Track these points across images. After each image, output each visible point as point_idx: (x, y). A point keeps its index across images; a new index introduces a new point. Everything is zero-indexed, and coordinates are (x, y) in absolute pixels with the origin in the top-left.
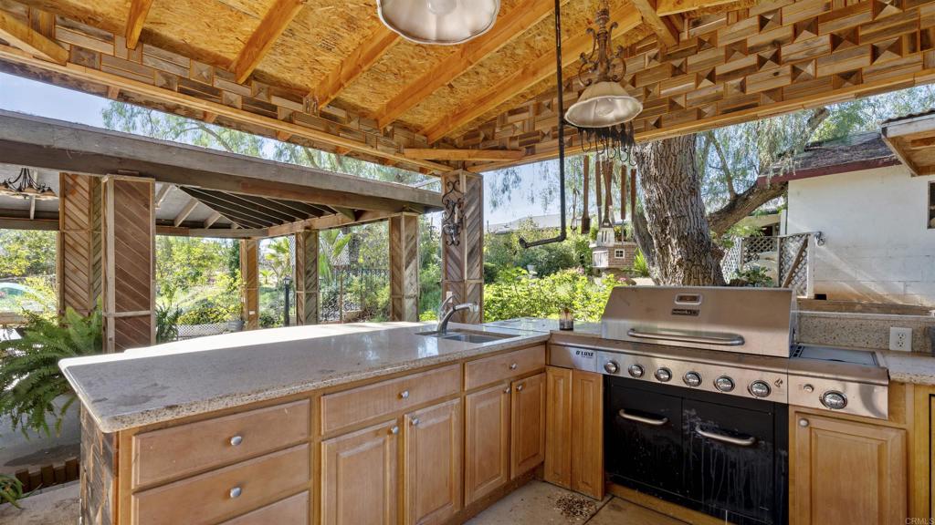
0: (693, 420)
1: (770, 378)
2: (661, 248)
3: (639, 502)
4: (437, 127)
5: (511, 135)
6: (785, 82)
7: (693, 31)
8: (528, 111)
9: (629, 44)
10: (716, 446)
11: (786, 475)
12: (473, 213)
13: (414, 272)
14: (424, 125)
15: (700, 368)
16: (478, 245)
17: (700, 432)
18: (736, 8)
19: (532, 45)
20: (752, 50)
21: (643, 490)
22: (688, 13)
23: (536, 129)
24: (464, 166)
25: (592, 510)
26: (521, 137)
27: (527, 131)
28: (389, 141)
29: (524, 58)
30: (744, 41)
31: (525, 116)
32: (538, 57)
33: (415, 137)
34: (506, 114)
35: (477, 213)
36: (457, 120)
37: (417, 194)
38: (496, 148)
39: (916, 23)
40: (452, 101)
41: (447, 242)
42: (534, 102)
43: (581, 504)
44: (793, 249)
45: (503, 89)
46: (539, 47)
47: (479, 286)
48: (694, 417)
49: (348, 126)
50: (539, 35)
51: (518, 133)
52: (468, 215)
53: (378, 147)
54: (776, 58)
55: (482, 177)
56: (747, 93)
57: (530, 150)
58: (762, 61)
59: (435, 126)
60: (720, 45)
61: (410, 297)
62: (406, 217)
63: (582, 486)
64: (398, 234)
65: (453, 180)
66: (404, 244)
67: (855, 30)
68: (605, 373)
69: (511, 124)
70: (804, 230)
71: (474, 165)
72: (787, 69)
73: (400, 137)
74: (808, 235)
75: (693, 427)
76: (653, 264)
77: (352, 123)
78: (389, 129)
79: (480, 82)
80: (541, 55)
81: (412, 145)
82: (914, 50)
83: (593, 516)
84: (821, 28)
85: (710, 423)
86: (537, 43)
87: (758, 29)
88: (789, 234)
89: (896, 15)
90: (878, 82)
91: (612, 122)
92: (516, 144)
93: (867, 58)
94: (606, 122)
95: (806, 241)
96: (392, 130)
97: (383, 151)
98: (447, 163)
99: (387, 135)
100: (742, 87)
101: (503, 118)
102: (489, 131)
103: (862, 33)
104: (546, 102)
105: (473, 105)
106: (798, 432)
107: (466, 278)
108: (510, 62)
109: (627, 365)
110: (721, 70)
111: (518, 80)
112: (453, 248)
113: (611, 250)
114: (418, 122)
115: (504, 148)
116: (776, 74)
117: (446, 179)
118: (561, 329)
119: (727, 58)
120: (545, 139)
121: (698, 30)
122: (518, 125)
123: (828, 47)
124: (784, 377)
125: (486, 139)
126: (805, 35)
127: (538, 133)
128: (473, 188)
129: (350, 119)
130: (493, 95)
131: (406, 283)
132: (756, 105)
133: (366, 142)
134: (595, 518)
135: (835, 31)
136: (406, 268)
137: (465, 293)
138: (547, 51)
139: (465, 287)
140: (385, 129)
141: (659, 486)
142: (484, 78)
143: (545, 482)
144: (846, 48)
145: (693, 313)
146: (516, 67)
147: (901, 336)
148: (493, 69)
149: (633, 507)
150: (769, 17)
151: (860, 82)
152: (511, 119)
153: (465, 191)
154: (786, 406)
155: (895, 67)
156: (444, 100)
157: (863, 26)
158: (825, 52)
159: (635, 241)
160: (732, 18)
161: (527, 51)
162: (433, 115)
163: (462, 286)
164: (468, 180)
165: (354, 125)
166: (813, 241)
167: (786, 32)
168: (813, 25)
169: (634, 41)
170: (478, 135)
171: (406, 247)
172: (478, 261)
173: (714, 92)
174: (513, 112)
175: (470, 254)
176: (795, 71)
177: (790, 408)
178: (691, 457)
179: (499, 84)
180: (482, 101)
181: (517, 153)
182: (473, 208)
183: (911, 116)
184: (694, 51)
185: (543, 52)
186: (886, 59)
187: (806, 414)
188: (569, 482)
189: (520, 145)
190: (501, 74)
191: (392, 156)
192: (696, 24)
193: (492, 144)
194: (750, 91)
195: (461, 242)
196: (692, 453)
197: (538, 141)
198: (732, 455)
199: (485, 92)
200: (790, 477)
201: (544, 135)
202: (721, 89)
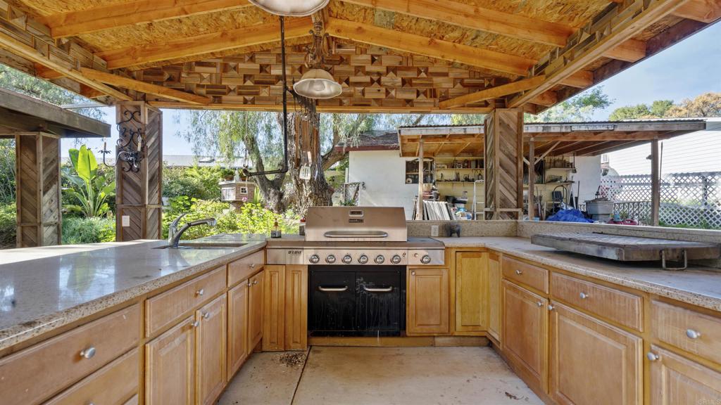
0: (361, 284)
1: (400, 253)
2: (298, 186)
3: (328, 344)
4: (120, 56)
5: (198, 83)
6: (383, 96)
7: (338, 50)
8: (215, 66)
9: (298, 43)
10: (374, 295)
11: (405, 303)
12: (153, 144)
13: (55, 199)
14: (103, 49)
15: (366, 252)
16: (157, 173)
17: (367, 289)
18: (361, 46)
19: (235, 17)
20: (368, 73)
21: (333, 335)
22: (336, 38)
23: (223, 84)
24: (144, 98)
25: (304, 357)
26: (208, 87)
27: (214, 82)
28: (64, 54)
29: (225, 25)
30: (364, 67)
31: (213, 70)
32: (236, 28)
33: (95, 59)
34: (194, 63)
35: (156, 145)
36: (147, 55)
37: (65, 117)
38: (182, 90)
39: (432, 85)
40: (145, 36)
41: (123, 169)
42: (221, 61)
43: (296, 356)
44: (351, 191)
45: (202, 43)
46: (240, 22)
47: (157, 211)
48: (362, 282)
49: (11, 22)
50: (243, 13)
51: (205, 83)
52: (149, 145)
53: (51, 56)
54: (379, 81)
55: (162, 113)
56: (366, 97)
57: (217, 99)
58: (372, 82)
59: (119, 54)
60: (352, 64)
61: (49, 225)
62: (44, 138)
63: (292, 345)
64: (31, 156)
65: (132, 110)
66: (41, 168)
67: (411, 79)
68: (310, 264)
69: (199, 73)
70: (356, 181)
71: (157, 100)
72: (383, 89)
73: (76, 53)
74: (359, 183)
75: (362, 288)
76: (269, 199)
77: (16, 20)
78: (64, 41)
79: (180, 29)
80: (239, 27)
81: (89, 65)
82: (431, 97)
83: (306, 361)
84: (398, 72)
85: (371, 284)
86: (239, 18)
87: (370, 62)
88: (350, 182)
89: (424, 78)
90: (420, 108)
91: (318, 96)
92: (203, 91)
93: (415, 95)
94: (314, 95)
95: (358, 187)
96: (68, 44)
97: (56, 63)
98: (126, 91)
99: (61, 46)
100: (363, 93)
101: (190, 64)
102: (174, 73)
103: (414, 82)
104: (232, 64)
105: (167, 47)
106: (411, 279)
107: (147, 203)
108: (213, 23)
109: (324, 257)
110: (353, 79)
111: (214, 41)
112: (131, 175)
113: (237, 186)
114: (98, 44)
115: (191, 92)
116: (379, 91)
117: (122, 106)
118: (272, 237)
119: (356, 74)
120: (231, 93)
121: (339, 51)
122: (205, 76)
123: (400, 84)
124: (406, 251)
125: (170, 79)
126: (391, 74)
127: (224, 87)
128: (153, 121)
129: (13, 15)
130: (190, 45)
131: (45, 209)
132: (369, 105)
133: (35, 47)
134: (309, 361)
135: (404, 77)
136: (44, 193)
137: (146, 217)
138: (244, 27)
139: (146, 211)
140: (59, 40)
141: (343, 329)
142: (185, 28)
143: (263, 352)
144: (407, 87)
145: (360, 221)
146: (216, 29)
147: (435, 229)
148: (196, 23)
149: (326, 349)
150: (376, 58)
151: (412, 106)
152: (198, 69)
153: (147, 123)
154: (405, 266)
155: (425, 103)
156: (137, 32)
157: (414, 78)
158: (399, 86)
159: (256, 182)
160: (358, 52)
161: (230, 20)
162: (118, 43)
163: (143, 210)
164: (150, 113)
165: (19, 22)
166: (361, 187)
167: (382, 69)
168: (394, 70)
169: (302, 43)
170: (162, 74)
171: (44, 171)
172: (157, 188)
173: (349, 91)
174: (200, 64)
175: (150, 181)
176: (387, 93)
177: (408, 268)
178: (360, 307)
179: (196, 37)
180: (178, 47)
181: (206, 99)
182: (153, 140)
183: (409, 127)
184: (338, 63)
185: (241, 26)
186: (422, 97)
187: (414, 268)
188: (283, 346)
189: (208, 93)
190: (201, 29)
191: (67, 72)
192: (339, 46)
193: (178, 85)
194: (367, 96)
195: (142, 170)
196: (361, 304)
197: (224, 94)
198: (381, 299)
199: (181, 40)
200: (407, 303)
201: (230, 91)
202: (352, 91)
